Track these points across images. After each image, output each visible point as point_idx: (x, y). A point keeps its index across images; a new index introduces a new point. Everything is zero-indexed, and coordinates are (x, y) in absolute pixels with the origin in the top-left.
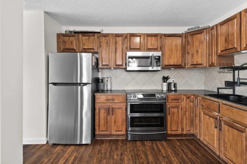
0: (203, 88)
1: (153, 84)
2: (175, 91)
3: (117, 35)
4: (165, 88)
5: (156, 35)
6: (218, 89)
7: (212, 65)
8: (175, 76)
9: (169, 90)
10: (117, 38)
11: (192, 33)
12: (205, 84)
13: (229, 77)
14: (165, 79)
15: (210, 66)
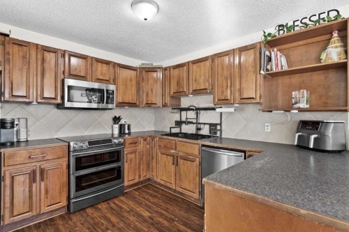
0: (153, 129)
1: (101, 127)
2: (129, 134)
3: (46, 49)
4: (116, 132)
5: (107, 63)
6: (171, 128)
7: (165, 106)
8: (127, 116)
9: (121, 133)
10: (46, 54)
11: (147, 70)
12: (155, 124)
13: (176, 117)
14: (116, 120)
15: (163, 106)
